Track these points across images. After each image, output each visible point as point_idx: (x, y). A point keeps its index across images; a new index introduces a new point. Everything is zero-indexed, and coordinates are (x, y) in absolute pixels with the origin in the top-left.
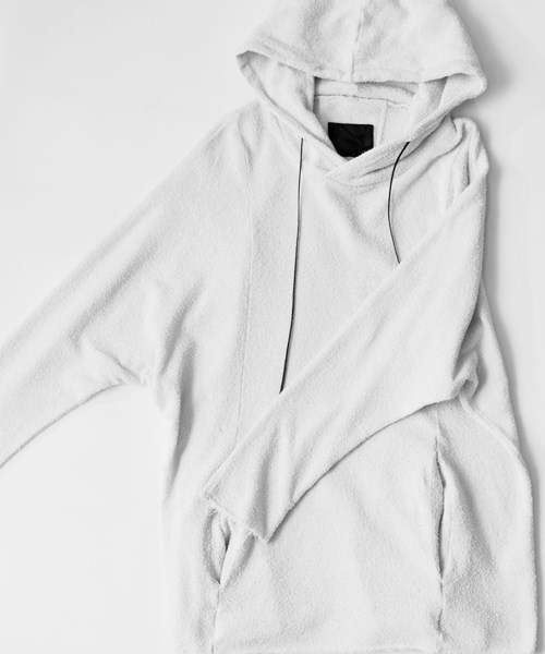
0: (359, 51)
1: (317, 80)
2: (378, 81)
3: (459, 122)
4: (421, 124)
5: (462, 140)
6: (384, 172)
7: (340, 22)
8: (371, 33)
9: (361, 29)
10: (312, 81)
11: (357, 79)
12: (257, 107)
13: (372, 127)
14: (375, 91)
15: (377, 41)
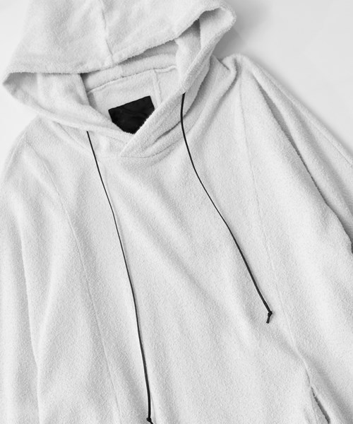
0: (110, 35)
1: (84, 76)
2: (138, 54)
3: (228, 61)
4: (188, 72)
5: (237, 75)
6: (173, 132)
7: (85, 18)
8: (116, 15)
9: (106, 16)
10: (79, 78)
11: (117, 60)
12: (40, 122)
13: (149, 97)
14: (139, 64)
15: (124, 20)
